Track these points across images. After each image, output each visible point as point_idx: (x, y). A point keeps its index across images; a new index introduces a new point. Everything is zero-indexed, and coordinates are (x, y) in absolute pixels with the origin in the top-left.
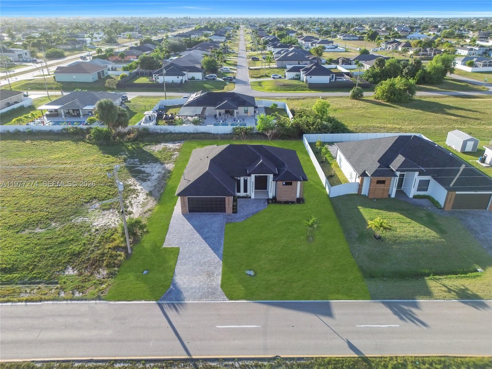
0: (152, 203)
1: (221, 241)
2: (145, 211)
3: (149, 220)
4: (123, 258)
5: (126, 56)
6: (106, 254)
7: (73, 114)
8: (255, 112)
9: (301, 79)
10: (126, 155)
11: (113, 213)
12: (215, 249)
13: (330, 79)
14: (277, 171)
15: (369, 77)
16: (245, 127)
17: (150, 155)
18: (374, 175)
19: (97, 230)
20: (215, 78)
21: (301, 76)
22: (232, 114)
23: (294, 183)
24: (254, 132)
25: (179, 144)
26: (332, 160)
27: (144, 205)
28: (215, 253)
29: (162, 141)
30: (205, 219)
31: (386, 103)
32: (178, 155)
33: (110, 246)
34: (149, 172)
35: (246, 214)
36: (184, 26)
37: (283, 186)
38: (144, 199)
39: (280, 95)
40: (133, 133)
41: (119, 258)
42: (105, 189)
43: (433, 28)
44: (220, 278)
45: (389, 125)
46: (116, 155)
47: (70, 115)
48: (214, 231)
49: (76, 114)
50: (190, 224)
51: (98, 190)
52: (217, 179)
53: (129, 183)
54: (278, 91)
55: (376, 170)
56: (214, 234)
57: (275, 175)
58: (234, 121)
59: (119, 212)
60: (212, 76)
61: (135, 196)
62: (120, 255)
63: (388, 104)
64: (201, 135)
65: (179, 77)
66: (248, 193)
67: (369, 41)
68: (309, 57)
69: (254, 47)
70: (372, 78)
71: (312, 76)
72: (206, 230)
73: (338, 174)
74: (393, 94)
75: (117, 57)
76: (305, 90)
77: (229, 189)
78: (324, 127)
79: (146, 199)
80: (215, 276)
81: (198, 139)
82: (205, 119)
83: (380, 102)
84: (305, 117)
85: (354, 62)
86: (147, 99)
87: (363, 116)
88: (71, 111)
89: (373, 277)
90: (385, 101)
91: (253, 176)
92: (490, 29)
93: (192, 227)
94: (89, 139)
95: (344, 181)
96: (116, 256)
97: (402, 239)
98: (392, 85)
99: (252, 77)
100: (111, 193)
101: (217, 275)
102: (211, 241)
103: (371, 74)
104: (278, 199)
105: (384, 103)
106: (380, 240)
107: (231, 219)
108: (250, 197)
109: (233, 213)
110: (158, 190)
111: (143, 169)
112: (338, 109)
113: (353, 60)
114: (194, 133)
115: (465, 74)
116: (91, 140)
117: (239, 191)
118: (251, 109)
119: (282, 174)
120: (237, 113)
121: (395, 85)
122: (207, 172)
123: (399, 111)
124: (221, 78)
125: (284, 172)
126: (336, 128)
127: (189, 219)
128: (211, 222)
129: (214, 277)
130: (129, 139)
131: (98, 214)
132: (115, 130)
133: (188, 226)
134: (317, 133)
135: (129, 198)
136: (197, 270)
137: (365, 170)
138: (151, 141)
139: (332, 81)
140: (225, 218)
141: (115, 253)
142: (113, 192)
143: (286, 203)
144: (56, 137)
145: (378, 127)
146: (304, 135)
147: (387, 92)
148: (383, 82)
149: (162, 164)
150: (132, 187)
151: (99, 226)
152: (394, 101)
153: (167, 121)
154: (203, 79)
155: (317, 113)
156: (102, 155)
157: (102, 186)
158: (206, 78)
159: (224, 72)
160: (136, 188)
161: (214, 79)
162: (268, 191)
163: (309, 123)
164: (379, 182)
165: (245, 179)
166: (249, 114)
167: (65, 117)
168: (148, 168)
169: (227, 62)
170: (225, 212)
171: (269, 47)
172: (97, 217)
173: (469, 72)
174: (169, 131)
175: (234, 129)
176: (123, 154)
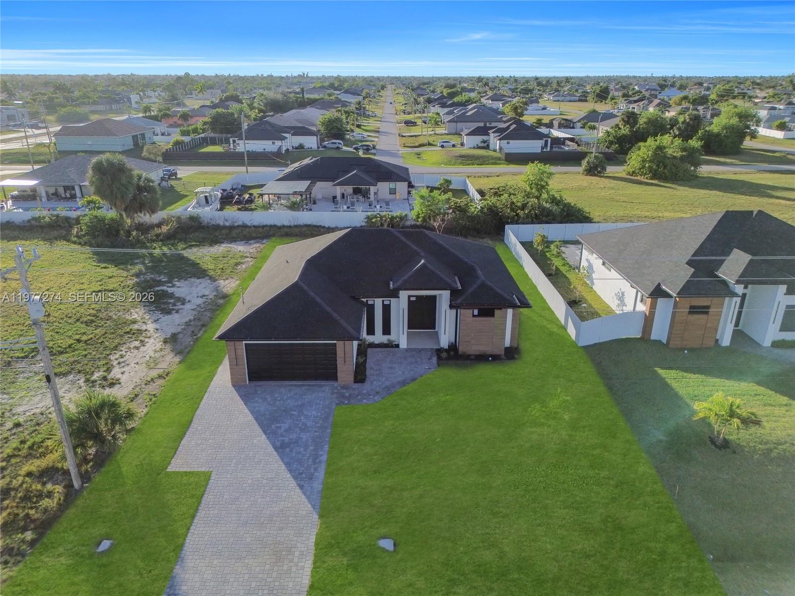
0: (170, 360)
1: (321, 453)
2: (149, 379)
3: (154, 399)
4: (56, 500)
5: (192, 117)
6: (16, 489)
7: (63, 196)
8: (409, 193)
9: (491, 147)
10: (143, 263)
11: (73, 383)
12: (302, 477)
13: (543, 148)
14: (459, 285)
15: (611, 143)
16: (390, 213)
17: (195, 265)
18: (685, 291)
19: (18, 425)
20: (340, 146)
21: (491, 142)
22: (366, 194)
23: (497, 312)
24: (408, 223)
25: (258, 245)
26: (569, 271)
27: (152, 363)
28: (301, 487)
29: (225, 239)
30: (285, 398)
31: (650, 181)
32: (252, 263)
33: (33, 468)
34: (182, 295)
35: (387, 383)
36: (297, 85)
37: (475, 319)
38: (155, 351)
39: (456, 171)
40: (167, 225)
41: (45, 503)
42: (75, 329)
43: (696, 87)
44: (308, 565)
45: (667, 214)
46: (123, 263)
47: (59, 198)
48: (305, 429)
49: (68, 196)
50: (247, 411)
51: (58, 333)
52: (318, 300)
53: (134, 317)
54: (450, 165)
55: (688, 282)
56: (304, 436)
57: (455, 293)
58: (370, 205)
59: (87, 381)
60: (335, 143)
61: (137, 343)
62: (50, 495)
63: (653, 181)
64: (304, 229)
65: (276, 141)
66: (393, 337)
67: (596, 102)
68: (502, 117)
69: (408, 109)
70: (616, 144)
71: (511, 141)
72: (285, 426)
73: (589, 297)
74: (661, 164)
75: (175, 119)
76: (500, 164)
77: (345, 324)
78: (545, 213)
79: (161, 350)
80: (296, 560)
81: (296, 235)
82: (315, 203)
83: (638, 180)
84: (506, 195)
85: (579, 125)
86: (214, 176)
87: (612, 200)
88: (61, 191)
89: (733, 559)
90: (647, 178)
91: (404, 295)
92: (789, 86)
93: (250, 417)
94: (77, 236)
95: (605, 312)
96: (40, 496)
97: (784, 447)
98: (660, 148)
99: (404, 147)
100: (84, 338)
101: (302, 554)
102: (294, 455)
103: (615, 138)
104: (462, 349)
105: (646, 181)
106: (728, 450)
107: (350, 395)
108: (397, 346)
109: (355, 382)
110: (193, 332)
111: (170, 290)
112: (563, 189)
113: (577, 122)
114: (290, 227)
115: (775, 141)
116: (81, 238)
117: (371, 331)
118: (402, 187)
119: (470, 290)
120: (375, 193)
121: (665, 148)
122: (295, 286)
123: (678, 193)
124: (351, 147)
125: (475, 286)
126: (568, 215)
127: (246, 397)
128: (299, 403)
129: (292, 561)
130: (158, 235)
131: (36, 385)
132: (132, 218)
133: (242, 414)
134: (532, 223)
135: (122, 349)
136: (248, 540)
137: (659, 284)
138: (201, 240)
139: (545, 150)
140: (335, 395)
141: (39, 487)
142: (91, 336)
143: (482, 358)
144: (16, 233)
145: (646, 217)
146: (507, 227)
147: (650, 161)
148: (641, 144)
149: (213, 279)
150: (136, 327)
151: (28, 414)
152: (665, 177)
153: (239, 207)
154: (318, 148)
155: (528, 189)
156: (95, 264)
157: (70, 324)
158: (325, 147)
159: (356, 140)
160: (144, 327)
161: (338, 148)
162: (437, 332)
163: (516, 206)
164: (694, 310)
165: (386, 303)
166: (398, 196)
167: (48, 200)
168: (180, 288)
169: (362, 127)
170: (336, 380)
171: (434, 106)
172: (32, 393)
173: (779, 139)
174: (240, 223)
175: (368, 217)
176: (137, 263)
